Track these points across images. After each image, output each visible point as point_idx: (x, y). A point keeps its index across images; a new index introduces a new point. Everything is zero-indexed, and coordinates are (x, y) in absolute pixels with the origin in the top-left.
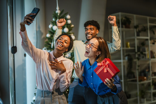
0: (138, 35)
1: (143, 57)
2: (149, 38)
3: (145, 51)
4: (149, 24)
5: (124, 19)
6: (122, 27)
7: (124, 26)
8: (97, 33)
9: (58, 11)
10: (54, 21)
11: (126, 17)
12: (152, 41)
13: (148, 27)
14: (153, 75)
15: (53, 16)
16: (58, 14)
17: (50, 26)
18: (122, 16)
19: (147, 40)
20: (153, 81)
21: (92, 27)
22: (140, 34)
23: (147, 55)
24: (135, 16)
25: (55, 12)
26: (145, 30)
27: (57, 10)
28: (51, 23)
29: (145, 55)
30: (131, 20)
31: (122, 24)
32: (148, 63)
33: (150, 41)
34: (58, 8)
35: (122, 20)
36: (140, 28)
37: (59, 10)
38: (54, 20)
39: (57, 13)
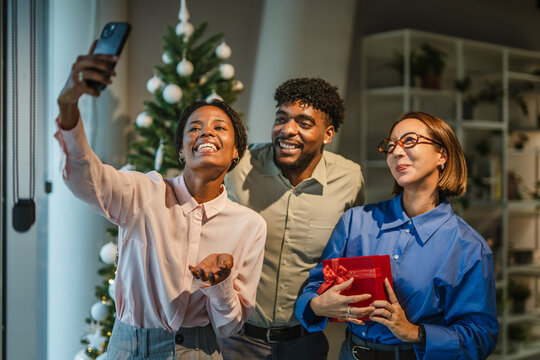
0: (468, 116)
1: (479, 196)
2: (504, 126)
3: (488, 175)
4: (507, 76)
5: (419, 52)
6: (412, 84)
7: (418, 80)
8: (325, 142)
9: (184, 29)
10: (168, 65)
11: (426, 47)
12: (516, 138)
13: (506, 86)
14: (512, 260)
15: (164, 43)
16: (186, 40)
17: (153, 84)
18: (413, 41)
19: (498, 133)
20: (511, 284)
21: (309, 111)
22: (476, 111)
23: (493, 189)
24: (460, 43)
25: (172, 31)
26: (492, 96)
27: (179, 21)
28: (156, 71)
29: (488, 188)
30: (444, 59)
31: (413, 72)
32: (496, 213)
33: (507, 139)
34: (183, 15)
35: (412, 56)
36: (475, 90)
37: (190, 21)
38: (166, 59)
39: (183, 36)
